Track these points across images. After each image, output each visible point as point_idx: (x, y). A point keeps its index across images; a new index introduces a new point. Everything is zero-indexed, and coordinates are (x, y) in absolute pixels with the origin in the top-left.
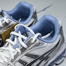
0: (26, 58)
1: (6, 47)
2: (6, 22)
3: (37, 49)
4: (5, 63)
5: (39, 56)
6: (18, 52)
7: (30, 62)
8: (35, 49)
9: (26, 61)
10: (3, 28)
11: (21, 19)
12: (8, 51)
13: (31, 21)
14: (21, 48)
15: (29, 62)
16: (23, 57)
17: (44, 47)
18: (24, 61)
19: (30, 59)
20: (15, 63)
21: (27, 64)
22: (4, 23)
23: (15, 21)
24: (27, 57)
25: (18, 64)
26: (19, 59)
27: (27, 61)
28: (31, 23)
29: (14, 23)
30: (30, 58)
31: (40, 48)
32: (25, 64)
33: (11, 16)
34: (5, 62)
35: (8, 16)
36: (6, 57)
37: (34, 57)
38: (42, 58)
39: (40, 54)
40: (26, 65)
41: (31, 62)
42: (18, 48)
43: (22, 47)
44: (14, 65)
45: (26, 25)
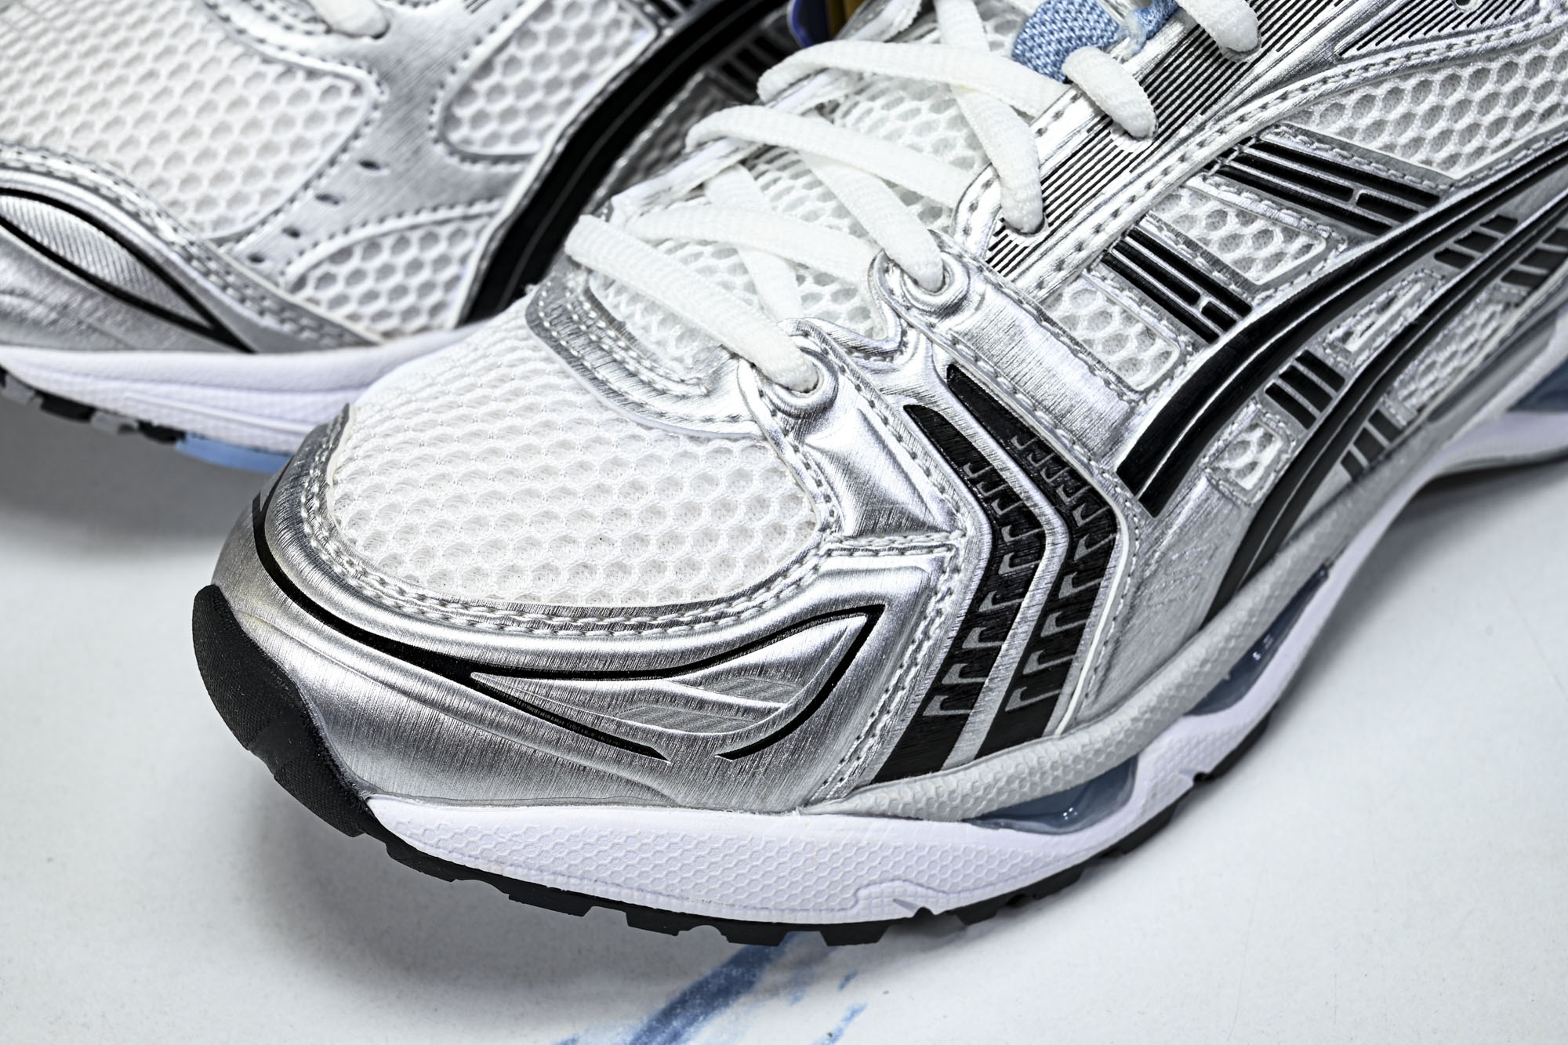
0: (1232, 224)
1: (899, 37)
3: (1405, 73)
4: (894, 278)
5: (1430, 199)
6: (1106, 121)
7: (1289, 278)
8: (1378, 81)
9: (1227, 258)
12: (941, 96)
14: (1158, 47)
15: (1274, 285)
16: (1184, 204)
17: (1519, 48)
18: (1199, 263)
19: (1290, 234)
20: (1056, 295)
21: (1244, 309)
24: (1246, 199)
25: (1098, 303)
26: (1114, 227)
27: (1248, 262)
30: (1288, 217)
31: (1465, 59)
32: (1209, 311)
34: (888, 263)
36: (909, 198)
37: (1364, 201)
38: (1478, 241)
39: (1452, 160)
40: (1227, 324)
41: (1302, 283)
42: (1105, 48)
43: (1174, 32)
44: (1041, 317)
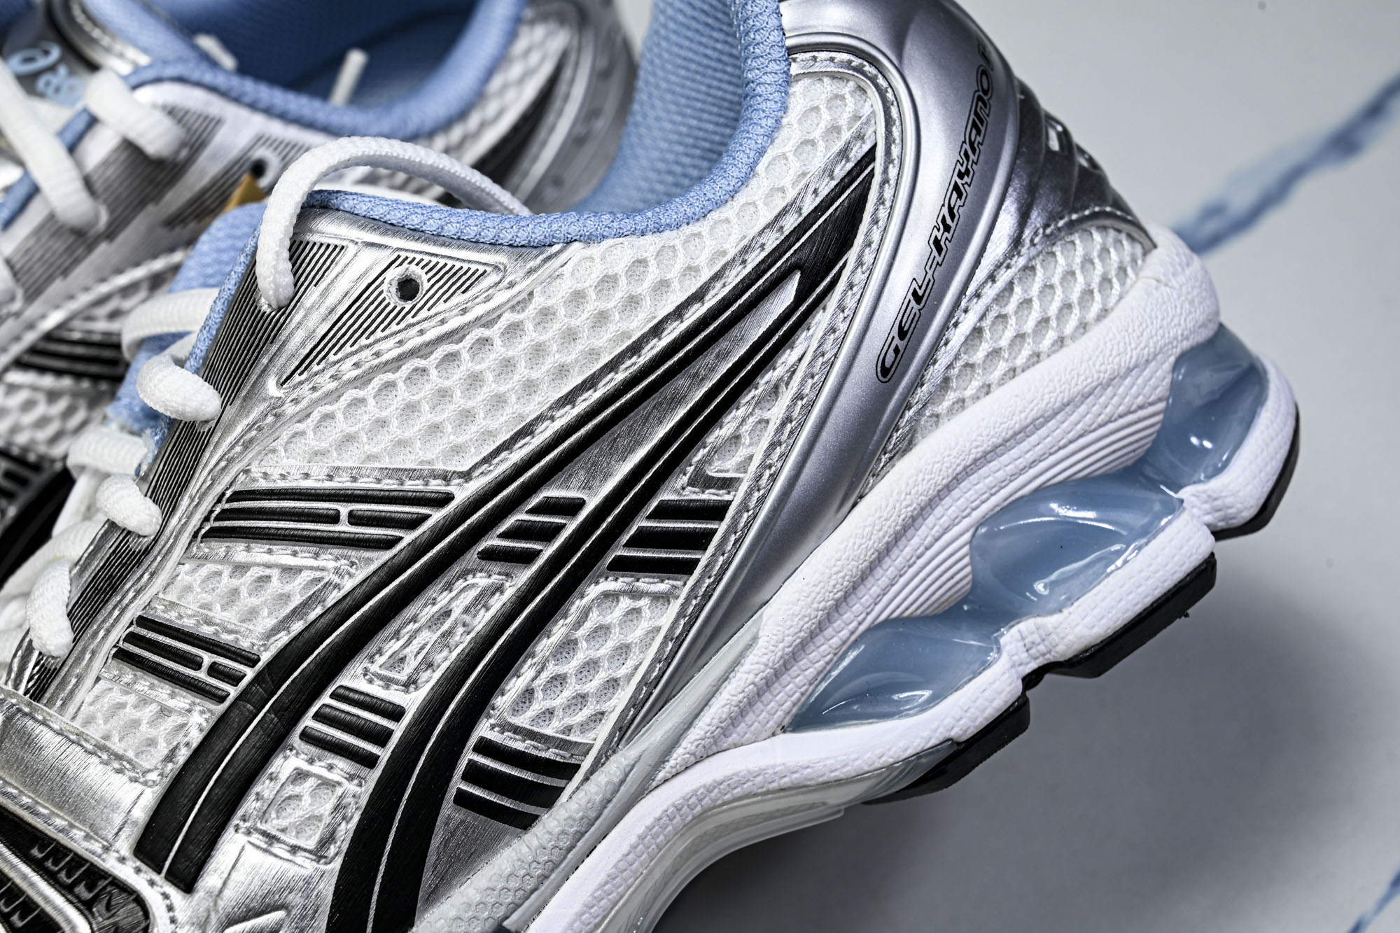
2: (130, 148)
10: (110, 234)
11: (355, 61)
13: (515, 71)
15: (284, 627)
21: (253, 660)
22: (105, 163)
23: (269, 111)
27: (252, 613)
28: (530, 92)
29: (260, 140)
33: (208, 43)
35: (164, 41)
40: (238, 679)
45: (456, 133)
